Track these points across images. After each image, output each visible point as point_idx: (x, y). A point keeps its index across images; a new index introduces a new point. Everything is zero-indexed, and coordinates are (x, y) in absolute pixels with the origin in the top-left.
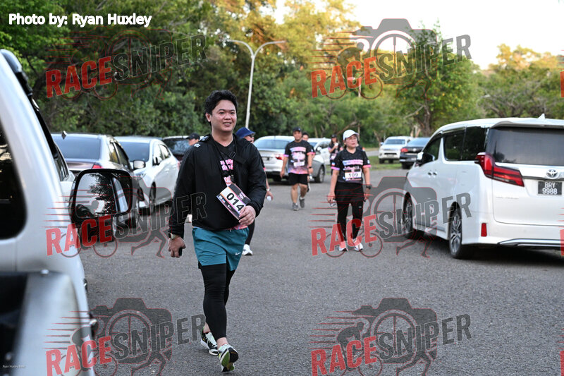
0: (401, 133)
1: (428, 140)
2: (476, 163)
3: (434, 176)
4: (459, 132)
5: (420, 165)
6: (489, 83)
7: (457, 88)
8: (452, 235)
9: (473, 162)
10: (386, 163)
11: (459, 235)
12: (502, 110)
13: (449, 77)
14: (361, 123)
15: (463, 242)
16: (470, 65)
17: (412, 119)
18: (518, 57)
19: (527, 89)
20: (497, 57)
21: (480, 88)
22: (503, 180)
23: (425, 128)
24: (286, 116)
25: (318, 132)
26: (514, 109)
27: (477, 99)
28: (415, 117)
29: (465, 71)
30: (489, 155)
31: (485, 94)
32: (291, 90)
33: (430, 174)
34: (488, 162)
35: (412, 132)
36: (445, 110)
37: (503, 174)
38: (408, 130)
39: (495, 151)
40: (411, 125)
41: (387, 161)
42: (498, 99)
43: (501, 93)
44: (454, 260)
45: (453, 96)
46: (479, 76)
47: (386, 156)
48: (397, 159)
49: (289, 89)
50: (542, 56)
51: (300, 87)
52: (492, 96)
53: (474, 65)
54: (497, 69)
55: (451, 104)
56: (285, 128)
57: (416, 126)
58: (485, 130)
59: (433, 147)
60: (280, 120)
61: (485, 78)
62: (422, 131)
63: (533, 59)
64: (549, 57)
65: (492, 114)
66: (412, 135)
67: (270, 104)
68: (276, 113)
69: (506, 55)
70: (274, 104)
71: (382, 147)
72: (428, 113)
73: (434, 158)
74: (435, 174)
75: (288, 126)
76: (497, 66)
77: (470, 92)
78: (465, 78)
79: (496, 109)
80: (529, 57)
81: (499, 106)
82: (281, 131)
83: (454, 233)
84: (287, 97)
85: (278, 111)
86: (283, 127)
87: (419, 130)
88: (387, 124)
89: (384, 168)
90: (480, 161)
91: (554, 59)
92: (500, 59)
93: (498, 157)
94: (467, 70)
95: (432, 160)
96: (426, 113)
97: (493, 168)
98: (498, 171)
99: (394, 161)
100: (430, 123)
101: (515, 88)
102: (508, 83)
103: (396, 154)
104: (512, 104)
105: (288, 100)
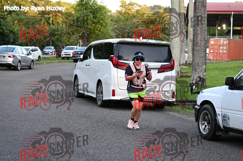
0: (73, 44)
1: (86, 48)
2: (109, 60)
3: (89, 67)
4: (101, 44)
5: (82, 61)
6: (116, 20)
7: (101, 22)
8: (98, 95)
9: (108, 60)
10: (65, 59)
11: (102, 95)
12: (123, 34)
13: (97, 16)
14: (52, 39)
15: (103, 99)
16: (107, 10)
17: (78, 37)
18: (130, 7)
19: (135, 23)
20: (120, 7)
21: (112, 22)
22: (123, 69)
23: (85, 42)
24: (13, 35)
25: (30, 43)
26: (129, 33)
27: (110, 27)
28: (79, 36)
29: (104, 13)
30: (116, 56)
31: (115, 25)
32: (15, 21)
33: (87, 65)
34: (115, 59)
35: (78, 44)
36: (94, 33)
37: (122, 66)
38: (76, 43)
39: (118, 55)
40: (77, 40)
41: (66, 58)
42: (121, 28)
43: (122, 25)
44: (99, 108)
45: (99, 26)
46: (111, 16)
47: (65, 56)
48: (71, 57)
49: (14, 21)
50: (142, 6)
51: (20, 20)
52: (118, 26)
53: (109, 11)
54: (120, 13)
55: (97, 30)
56: (12, 41)
57: (80, 41)
58: (113, 44)
59: (88, 52)
60: (10, 37)
61: (115, 17)
62: (83, 43)
63: (138, 8)
64: (145, 7)
65: (118, 35)
66: (78, 45)
67: (5, 28)
68: (8, 33)
69: (124, 6)
70: (6, 28)
71: (63, 51)
72: (86, 35)
73: (89, 57)
74: (89, 65)
75: (14, 39)
76: (120, 11)
77: (107, 24)
78: (104, 17)
79: (120, 33)
80: (136, 7)
81: (121, 31)
82: (10, 42)
83: (99, 95)
84: (13, 25)
85: (9, 32)
86: (12, 40)
87: (82, 43)
88: (65, 39)
89: (64, 62)
90: (111, 59)
91: (148, 9)
92: (121, 8)
93: (120, 58)
94: (105, 13)
95: (88, 59)
96: (85, 34)
97: (117, 63)
98: (120, 64)
99: (69, 58)
100: (87, 39)
101: (129, 23)
102: (126, 20)
103: (70, 55)
104: (128, 31)
105: (14, 26)
